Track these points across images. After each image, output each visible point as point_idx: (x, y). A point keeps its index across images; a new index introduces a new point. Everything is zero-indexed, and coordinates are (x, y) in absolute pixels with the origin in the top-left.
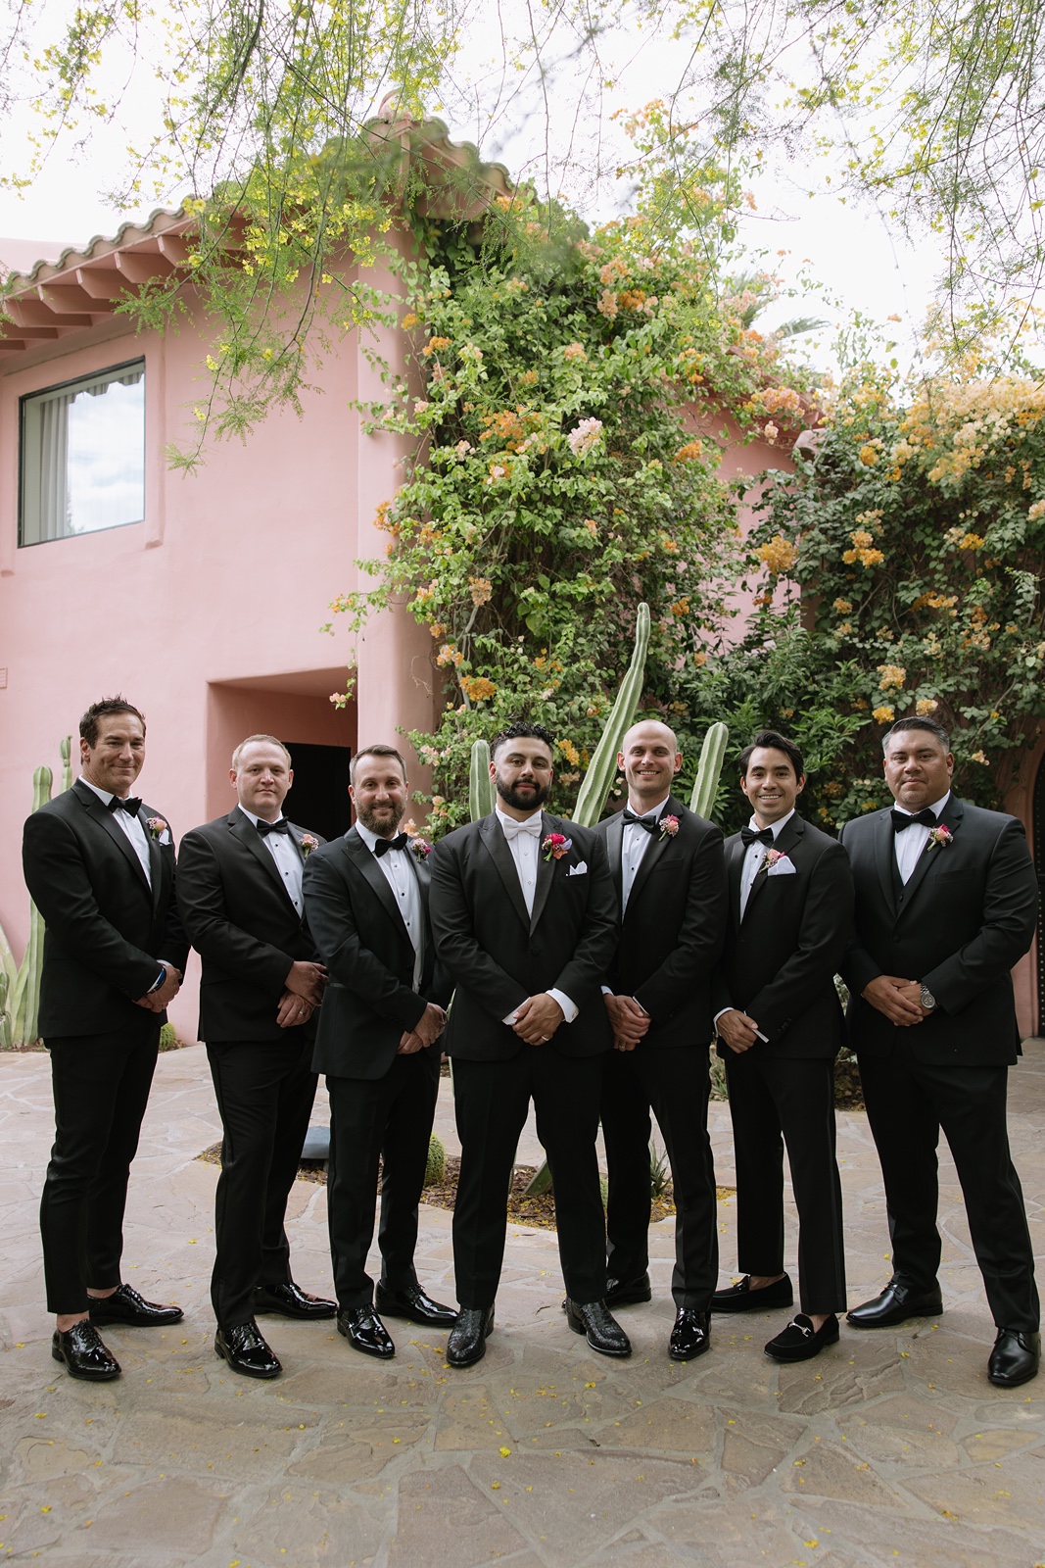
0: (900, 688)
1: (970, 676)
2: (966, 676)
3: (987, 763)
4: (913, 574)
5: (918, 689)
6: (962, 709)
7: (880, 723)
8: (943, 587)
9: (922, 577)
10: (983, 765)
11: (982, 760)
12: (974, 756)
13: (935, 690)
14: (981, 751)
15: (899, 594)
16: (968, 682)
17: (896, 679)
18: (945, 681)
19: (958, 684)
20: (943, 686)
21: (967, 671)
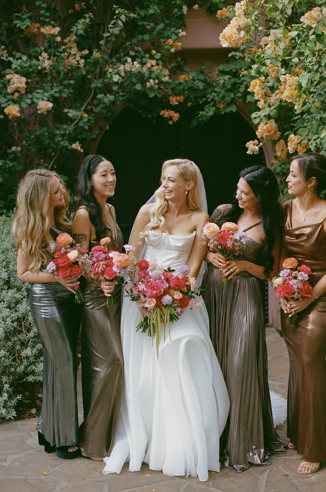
0: (23, 92)
1: (68, 86)
2: (66, 86)
3: (82, 151)
4: (24, 9)
5: (34, 94)
6: (66, 110)
7: (10, 118)
8: (47, 20)
9: (30, 11)
10: (80, 152)
11: (79, 149)
12: (74, 146)
13: (46, 94)
14: (78, 142)
15: (15, 22)
16: (66, 91)
17: (20, 85)
18: (52, 89)
19: (60, 92)
20: (52, 92)
21: (66, 82)
